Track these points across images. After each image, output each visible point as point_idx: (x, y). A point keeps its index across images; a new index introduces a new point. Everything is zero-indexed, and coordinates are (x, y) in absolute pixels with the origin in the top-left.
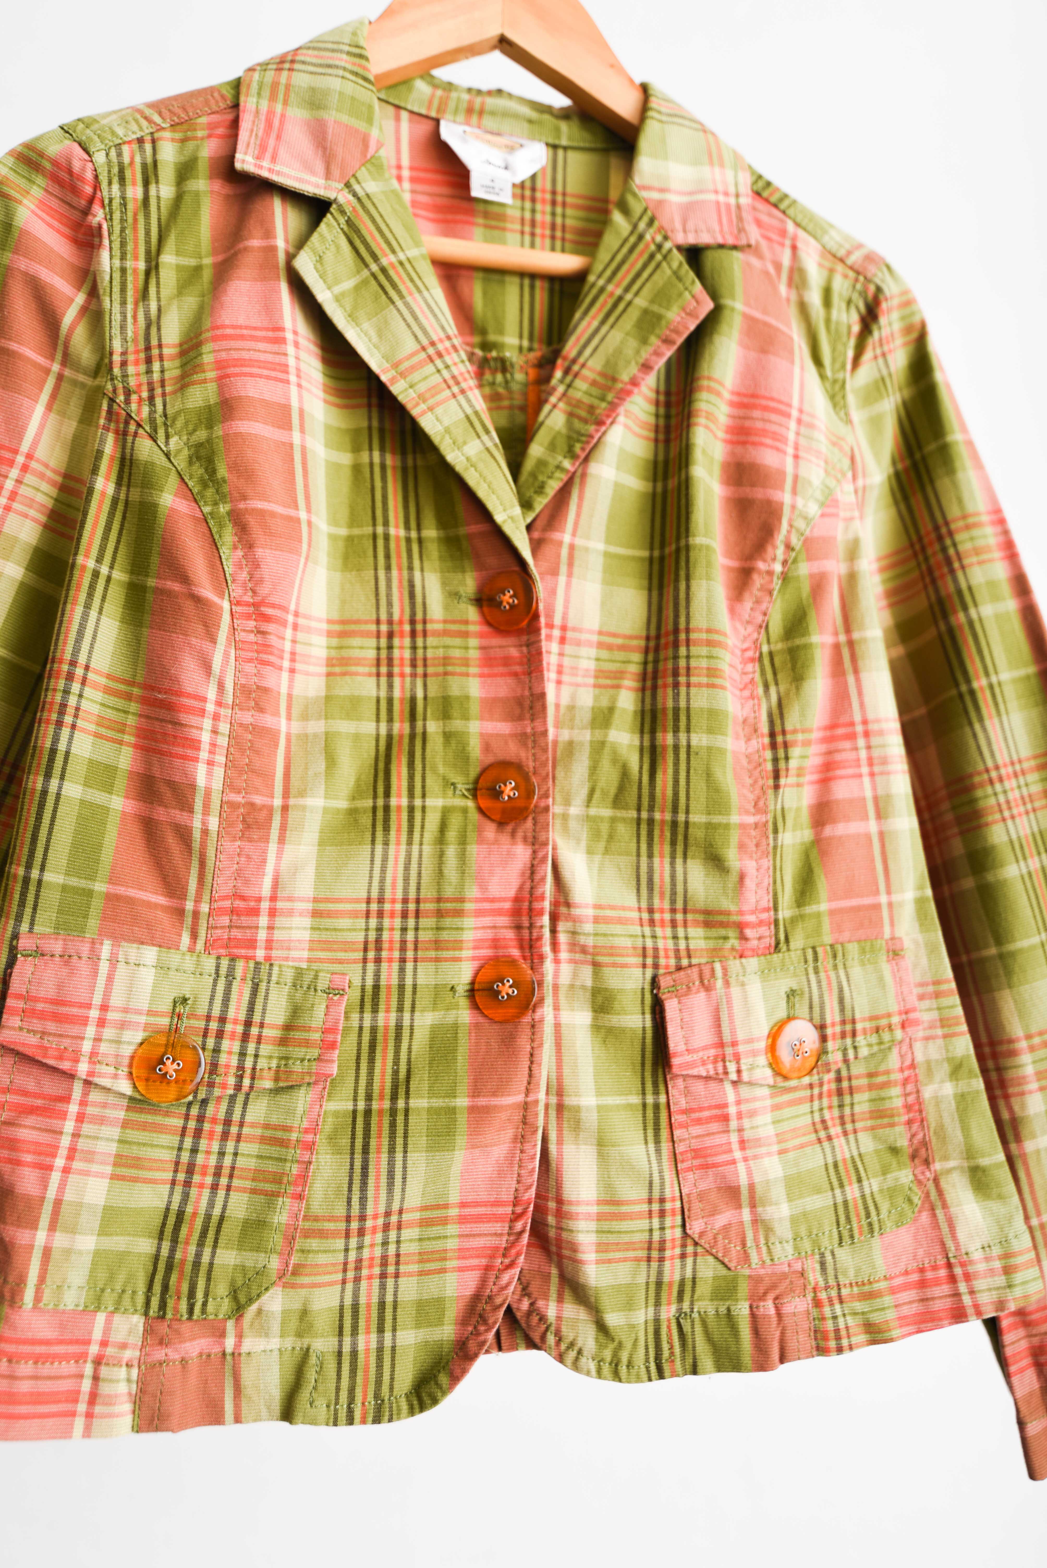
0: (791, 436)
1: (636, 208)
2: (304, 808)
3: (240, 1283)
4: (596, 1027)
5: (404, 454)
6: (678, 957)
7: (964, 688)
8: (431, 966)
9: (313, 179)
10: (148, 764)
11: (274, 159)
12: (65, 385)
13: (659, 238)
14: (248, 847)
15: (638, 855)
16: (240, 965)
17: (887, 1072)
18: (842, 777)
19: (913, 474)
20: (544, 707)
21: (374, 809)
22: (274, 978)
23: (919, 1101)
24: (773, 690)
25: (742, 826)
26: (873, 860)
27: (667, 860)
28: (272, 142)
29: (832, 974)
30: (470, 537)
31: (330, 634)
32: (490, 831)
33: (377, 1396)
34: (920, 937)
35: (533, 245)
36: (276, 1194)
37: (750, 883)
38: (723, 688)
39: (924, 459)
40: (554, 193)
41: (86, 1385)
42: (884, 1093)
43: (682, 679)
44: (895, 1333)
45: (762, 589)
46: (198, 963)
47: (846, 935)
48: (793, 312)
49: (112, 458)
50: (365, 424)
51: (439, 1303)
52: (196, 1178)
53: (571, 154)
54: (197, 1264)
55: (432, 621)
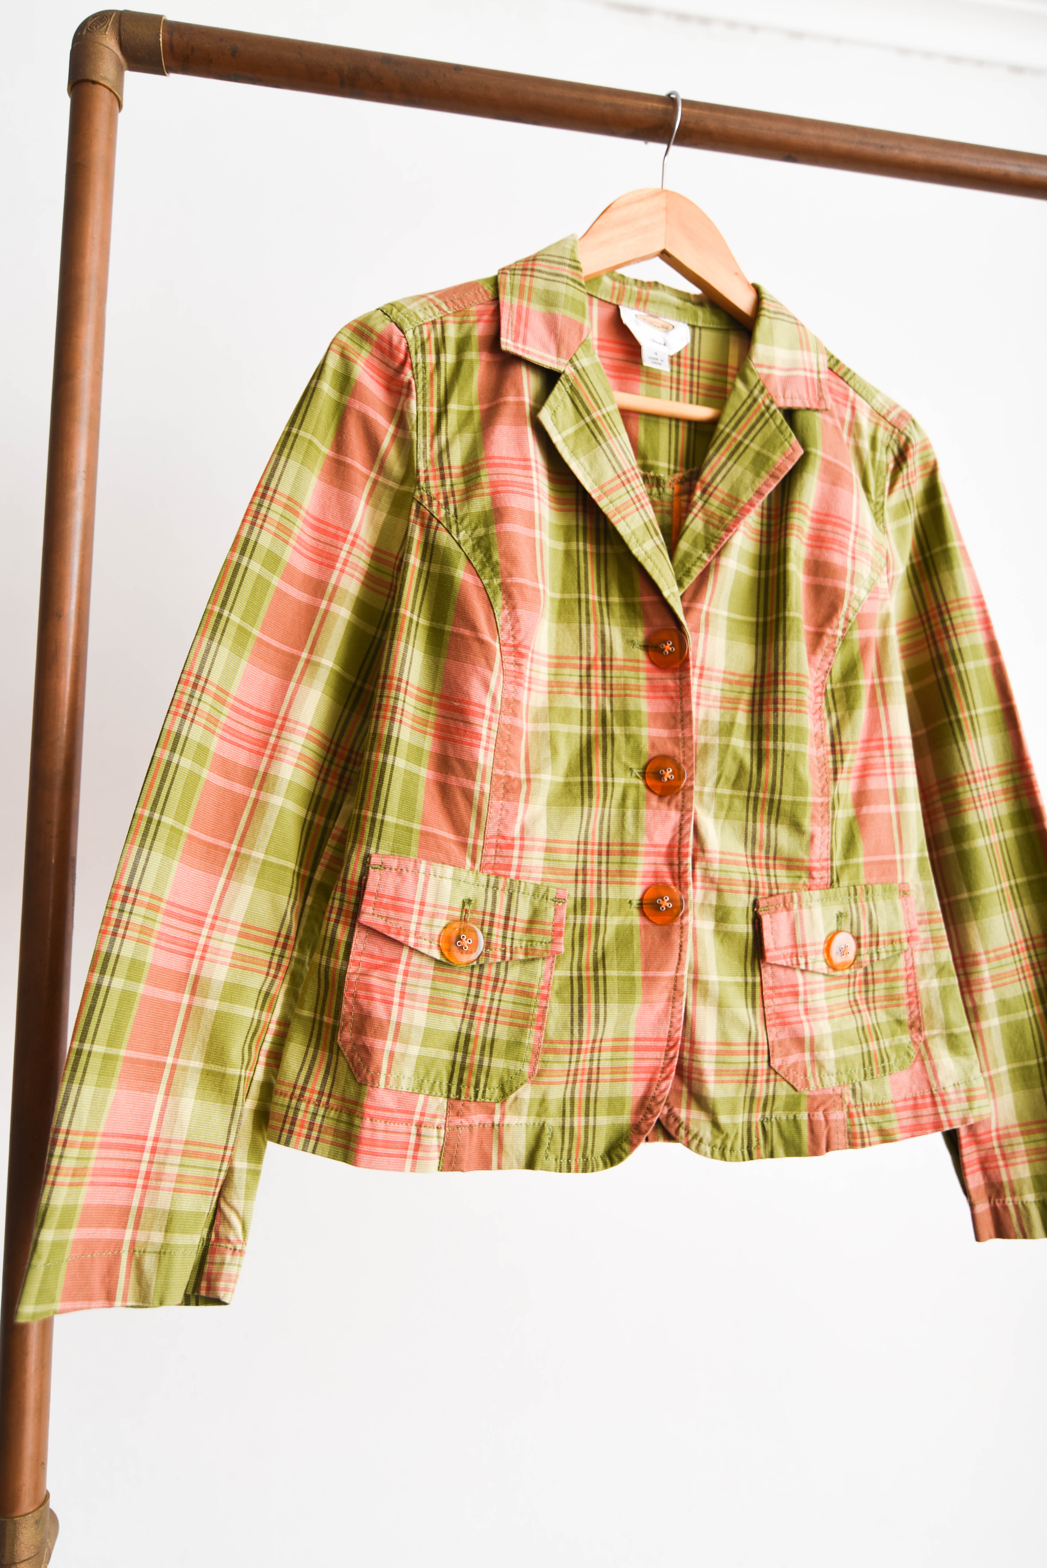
0: (851, 544)
1: (753, 380)
2: (540, 781)
3: (506, 1079)
4: (717, 932)
5: (598, 544)
6: (770, 888)
7: (953, 718)
8: (617, 887)
9: (549, 356)
10: (444, 748)
11: (524, 342)
12: (378, 488)
13: (767, 402)
14: (507, 805)
15: (747, 820)
16: (501, 880)
17: (897, 970)
18: (874, 775)
19: (923, 566)
20: (691, 721)
21: (582, 783)
22: (522, 890)
23: (916, 990)
24: (833, 715)
25: (814, 804)
26: (892, 831)
27: (765, 824)
28: (522, 329)
29: (865, 904)
30: (643, 604)
31: (550, 665)
32: (654, 800)
33: (584, 1156)
34: (920, 883)
35: (678, 399)
36: (526, 1026)
37: (817, 842)
38: (805, 713)
39: (931, 557)
40: (692, 360)
41: (413, 1139)
42: (894, 984)
43: (780, 706)
44: (898, 1136)
45: (828, 647)
46: (477, 878)
47: (874, 879)
48: (851, 452)
49: (419, 542)
50: (574, 523)
51: (621, 1100)
52: (477, 1014)
53: (704, 332)
54: (480, 1066)
55: (616, 659)
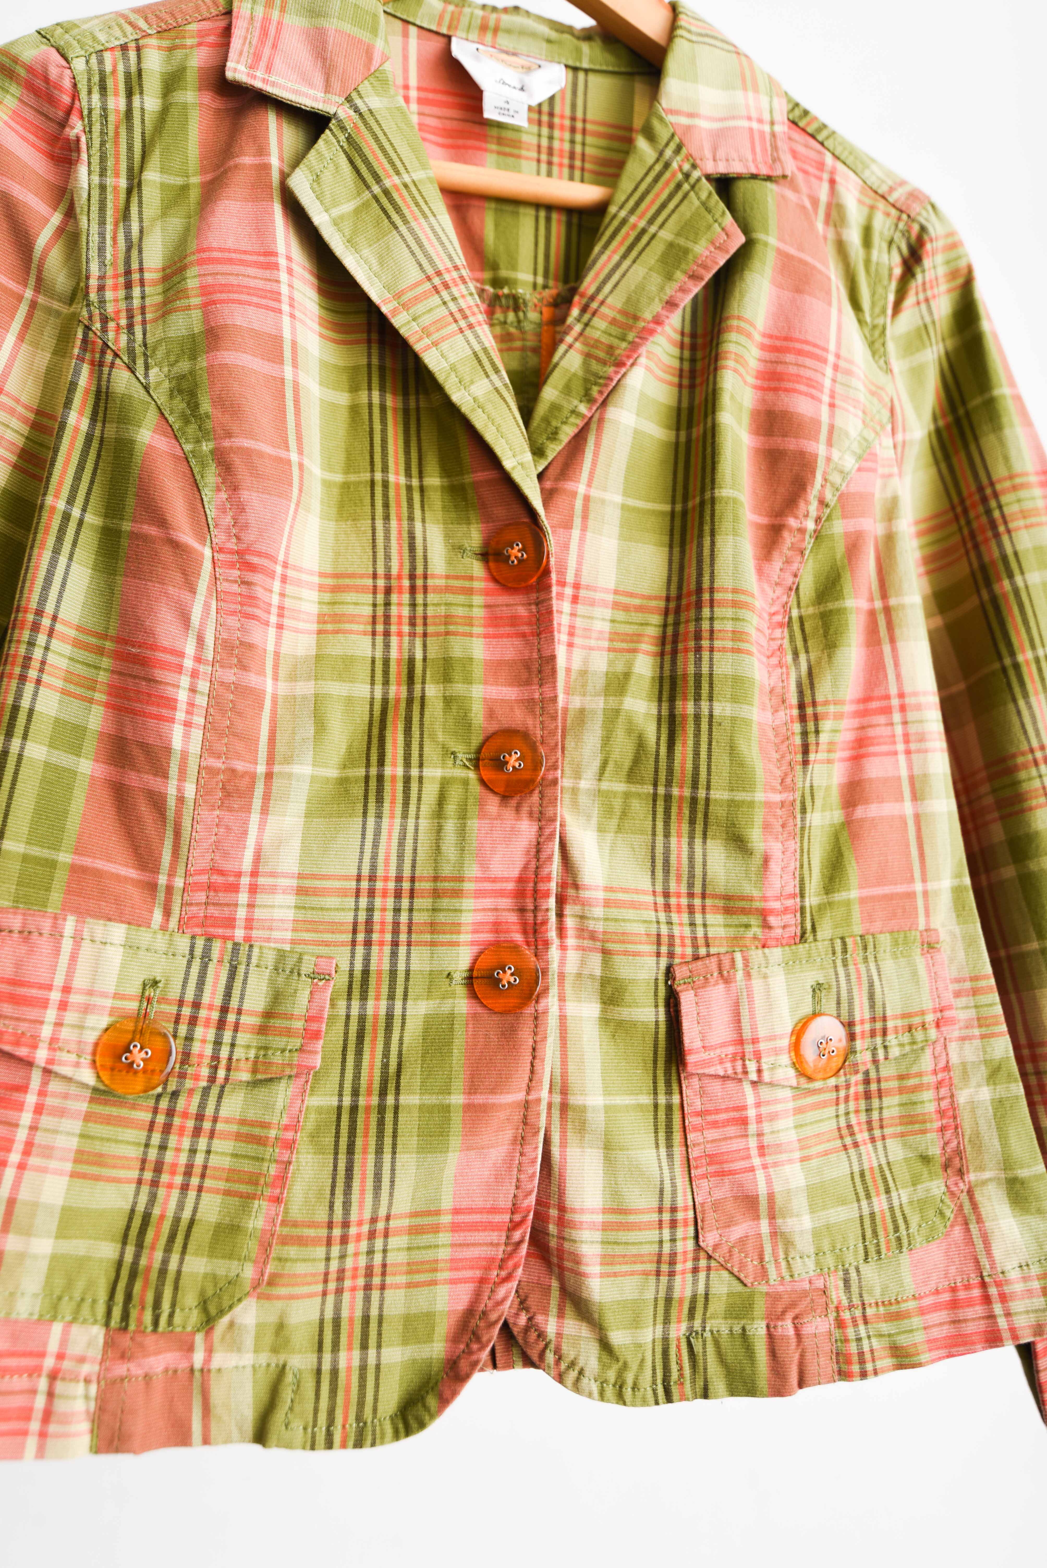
0: (827, 383)
1: (663, 134)
2: (290, 776)
3: (210, 1293)
4: (605, 1020)
5: (406, 394)
6: (695, 946)
7: (1008, 661)
8: (426, 950)
9: (311, 92)
10: (120, 725)
11: (269, 69)
12: (38, 313)
13: (686, 167)
14: (228, 818)
15: (654, 834)
16: (217, 945)
17: (920, 1075)
18: (875, 755)
19: (955, 431)
20: (554, 671)
21: (367, 778)
22: (254, 960)
23: (953, 1107)
24: (803, 657)
25: (768, 804)
26: (908, 846)
27: (685, 840)
28: (267, 51)
29: (862, 967)
30: (476, 485)
31: (322, 588)
32: (493, 804)
33: (359, 1418)
34: (957, 930)
35: (549, 174)
36: (252, 1197)
37: (775, 867)
38: (749, 653)
39: (968, 414)
40: (573, 119)
41: (40, 1402)
42: (914, 1097)
43: (705, 643)
44: (924, 1357)
45: (792, 548)
46: (171, 943)
47: (878, 925)
48: (830, 251)
49: (87, 391)
50: (364, 361)
51: (429, 1317)
52: (165, 1178)
53: (593, 78)
54: (163, 1272)
55: (434, 576)
